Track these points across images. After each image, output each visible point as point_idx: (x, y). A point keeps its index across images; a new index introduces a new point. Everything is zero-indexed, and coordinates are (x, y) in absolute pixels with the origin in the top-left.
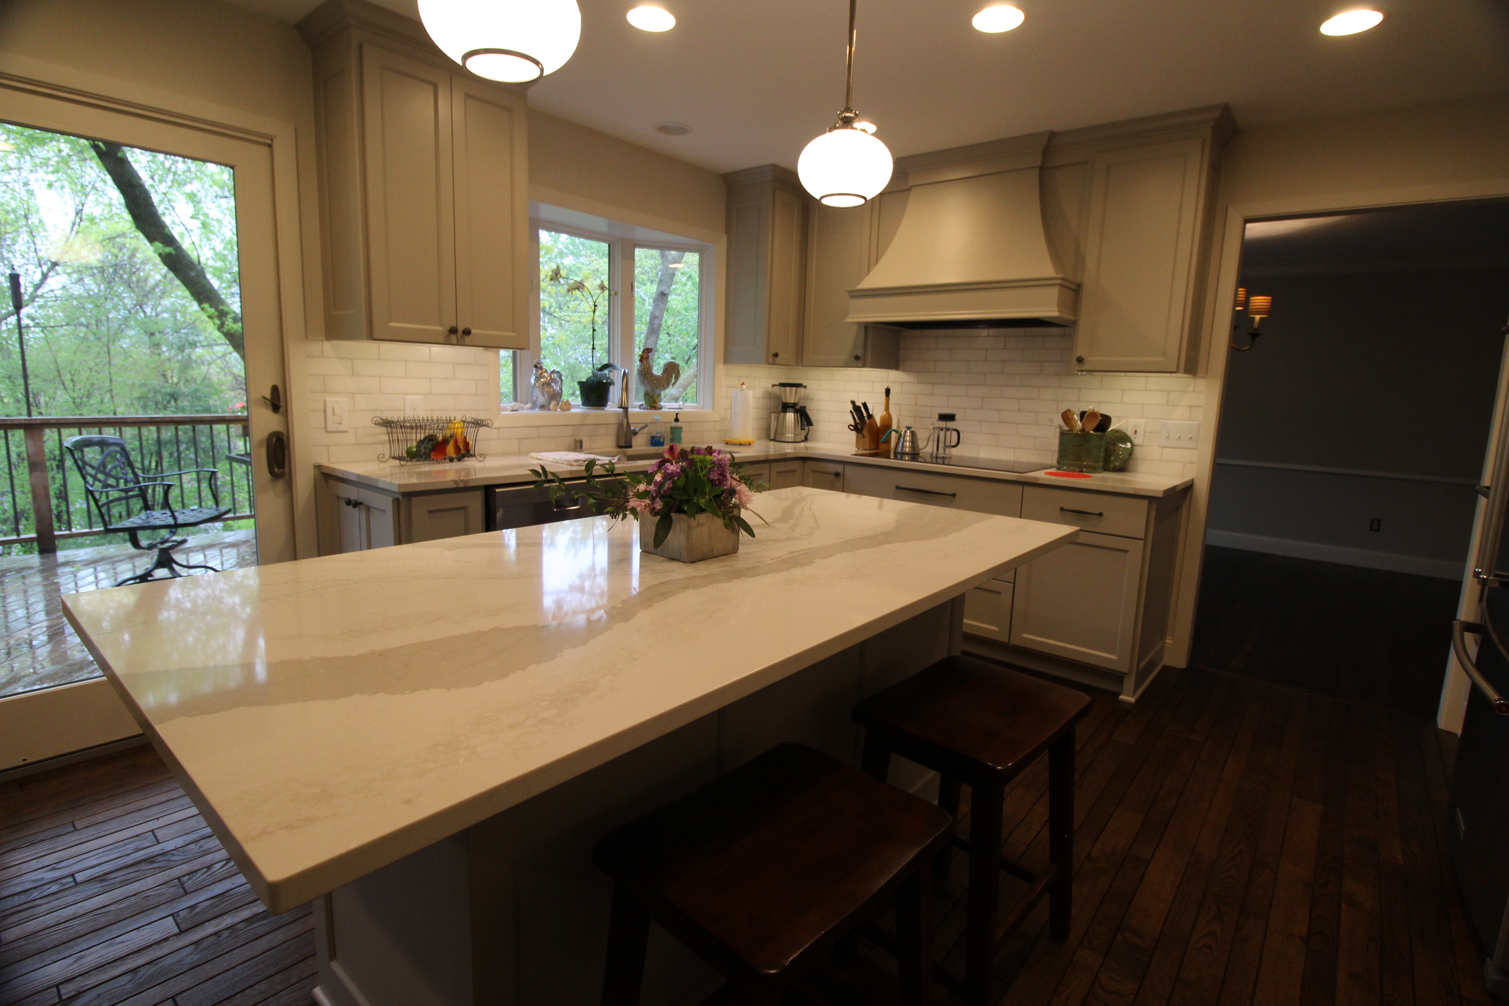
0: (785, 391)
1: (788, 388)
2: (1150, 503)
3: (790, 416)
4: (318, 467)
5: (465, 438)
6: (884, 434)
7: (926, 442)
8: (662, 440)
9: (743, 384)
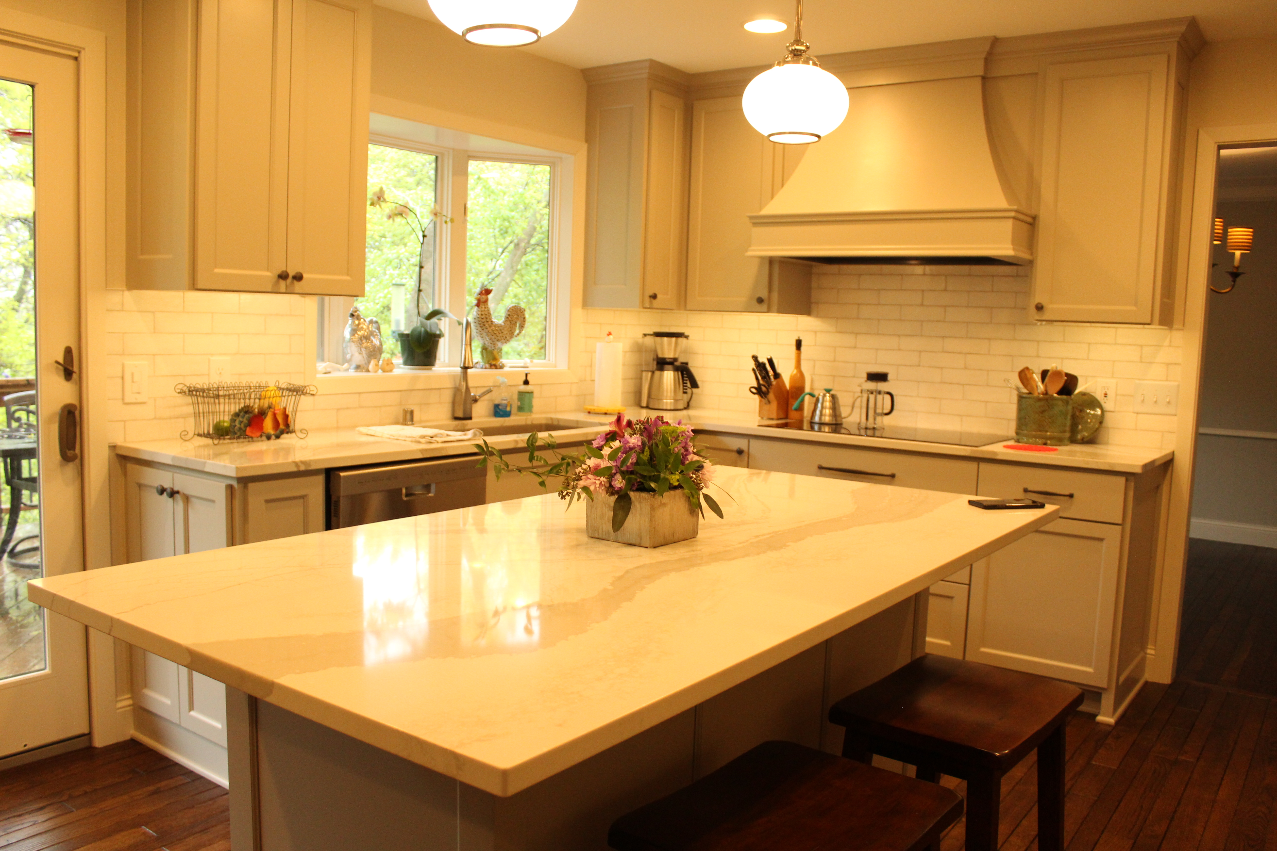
0: (662, 344)
1: (665, 339)
2: (1127, 480)
3: (669, 376)
4: (113, 448)
5: (285, 409)
6: (797, 398)
8: (508, 409)
9: (610, 334)
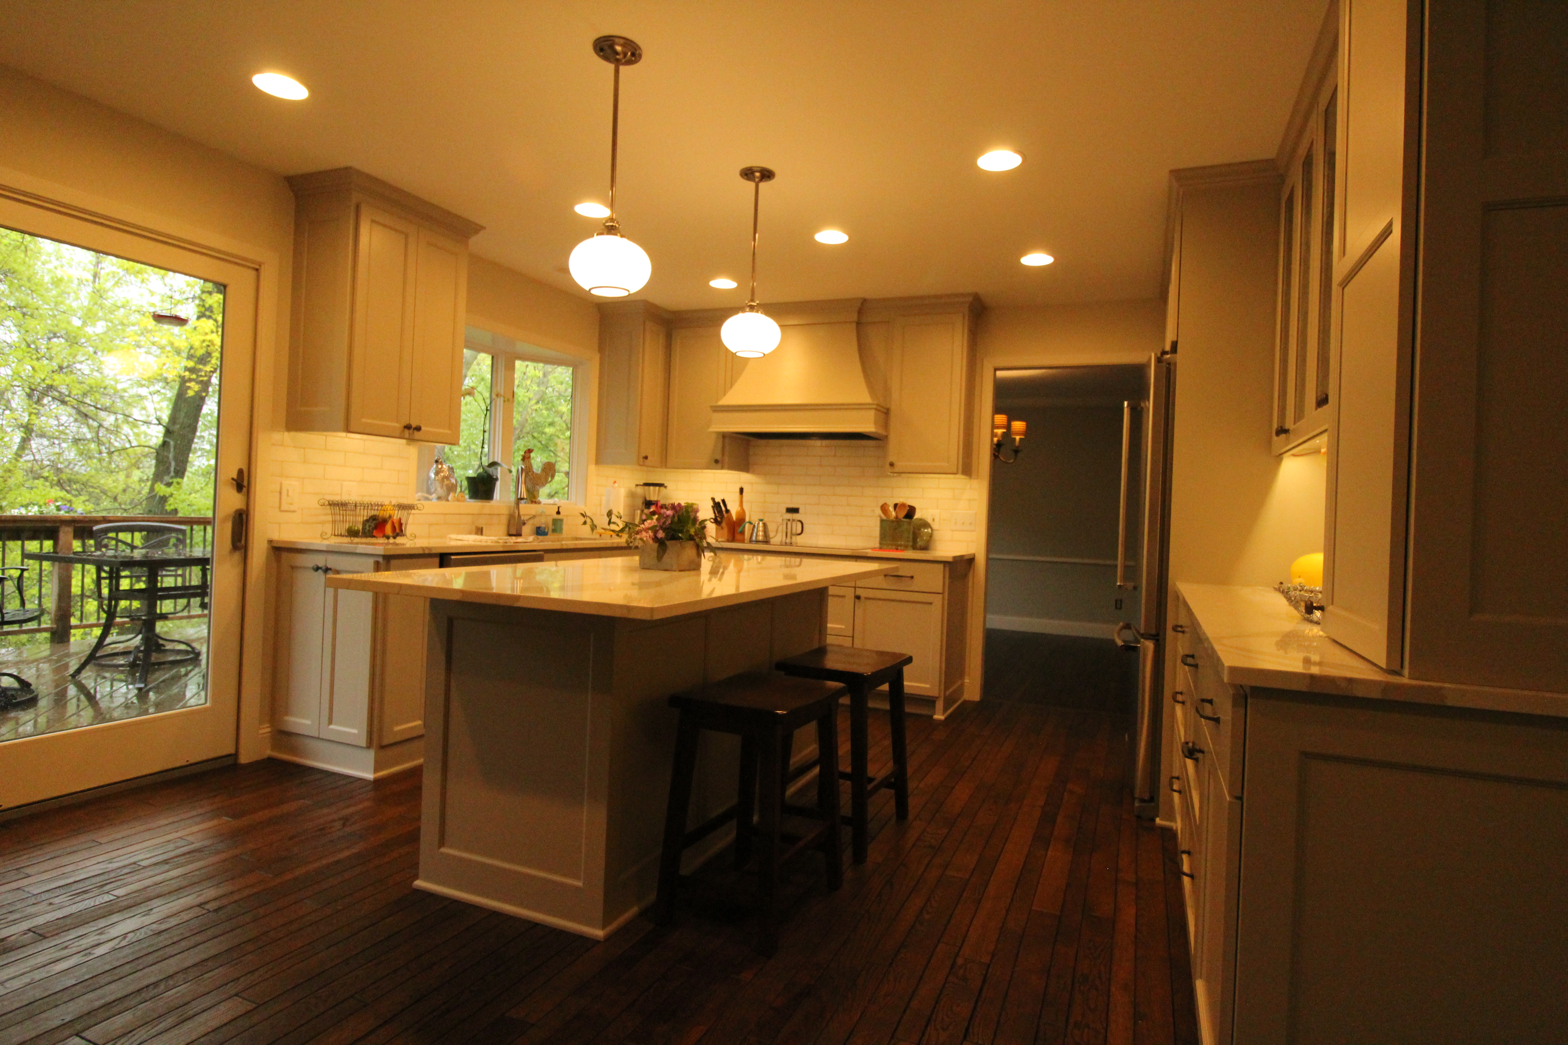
0: (649, 491)
1: (652, 488)
2: (944, 567)
4: (270, 542)
5: (400, 519)
6: (740, 525)
7: (775, 533)
8: (546, 530)
9: (614, 482)
